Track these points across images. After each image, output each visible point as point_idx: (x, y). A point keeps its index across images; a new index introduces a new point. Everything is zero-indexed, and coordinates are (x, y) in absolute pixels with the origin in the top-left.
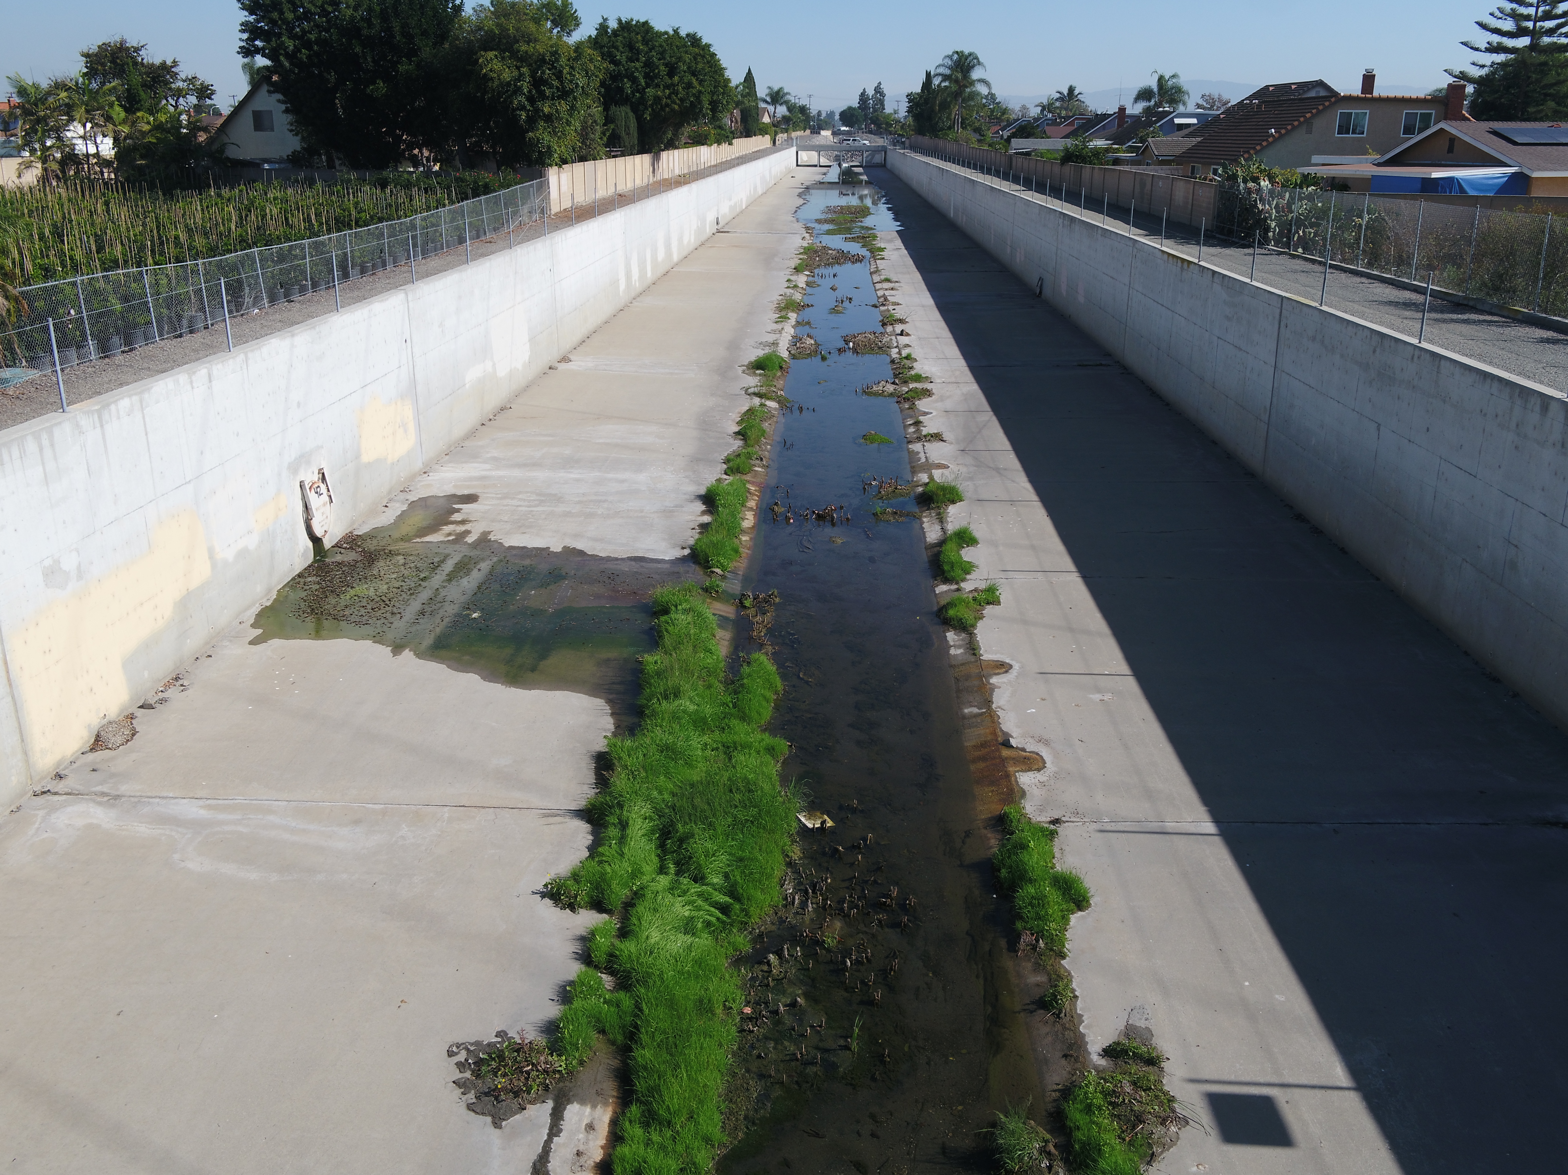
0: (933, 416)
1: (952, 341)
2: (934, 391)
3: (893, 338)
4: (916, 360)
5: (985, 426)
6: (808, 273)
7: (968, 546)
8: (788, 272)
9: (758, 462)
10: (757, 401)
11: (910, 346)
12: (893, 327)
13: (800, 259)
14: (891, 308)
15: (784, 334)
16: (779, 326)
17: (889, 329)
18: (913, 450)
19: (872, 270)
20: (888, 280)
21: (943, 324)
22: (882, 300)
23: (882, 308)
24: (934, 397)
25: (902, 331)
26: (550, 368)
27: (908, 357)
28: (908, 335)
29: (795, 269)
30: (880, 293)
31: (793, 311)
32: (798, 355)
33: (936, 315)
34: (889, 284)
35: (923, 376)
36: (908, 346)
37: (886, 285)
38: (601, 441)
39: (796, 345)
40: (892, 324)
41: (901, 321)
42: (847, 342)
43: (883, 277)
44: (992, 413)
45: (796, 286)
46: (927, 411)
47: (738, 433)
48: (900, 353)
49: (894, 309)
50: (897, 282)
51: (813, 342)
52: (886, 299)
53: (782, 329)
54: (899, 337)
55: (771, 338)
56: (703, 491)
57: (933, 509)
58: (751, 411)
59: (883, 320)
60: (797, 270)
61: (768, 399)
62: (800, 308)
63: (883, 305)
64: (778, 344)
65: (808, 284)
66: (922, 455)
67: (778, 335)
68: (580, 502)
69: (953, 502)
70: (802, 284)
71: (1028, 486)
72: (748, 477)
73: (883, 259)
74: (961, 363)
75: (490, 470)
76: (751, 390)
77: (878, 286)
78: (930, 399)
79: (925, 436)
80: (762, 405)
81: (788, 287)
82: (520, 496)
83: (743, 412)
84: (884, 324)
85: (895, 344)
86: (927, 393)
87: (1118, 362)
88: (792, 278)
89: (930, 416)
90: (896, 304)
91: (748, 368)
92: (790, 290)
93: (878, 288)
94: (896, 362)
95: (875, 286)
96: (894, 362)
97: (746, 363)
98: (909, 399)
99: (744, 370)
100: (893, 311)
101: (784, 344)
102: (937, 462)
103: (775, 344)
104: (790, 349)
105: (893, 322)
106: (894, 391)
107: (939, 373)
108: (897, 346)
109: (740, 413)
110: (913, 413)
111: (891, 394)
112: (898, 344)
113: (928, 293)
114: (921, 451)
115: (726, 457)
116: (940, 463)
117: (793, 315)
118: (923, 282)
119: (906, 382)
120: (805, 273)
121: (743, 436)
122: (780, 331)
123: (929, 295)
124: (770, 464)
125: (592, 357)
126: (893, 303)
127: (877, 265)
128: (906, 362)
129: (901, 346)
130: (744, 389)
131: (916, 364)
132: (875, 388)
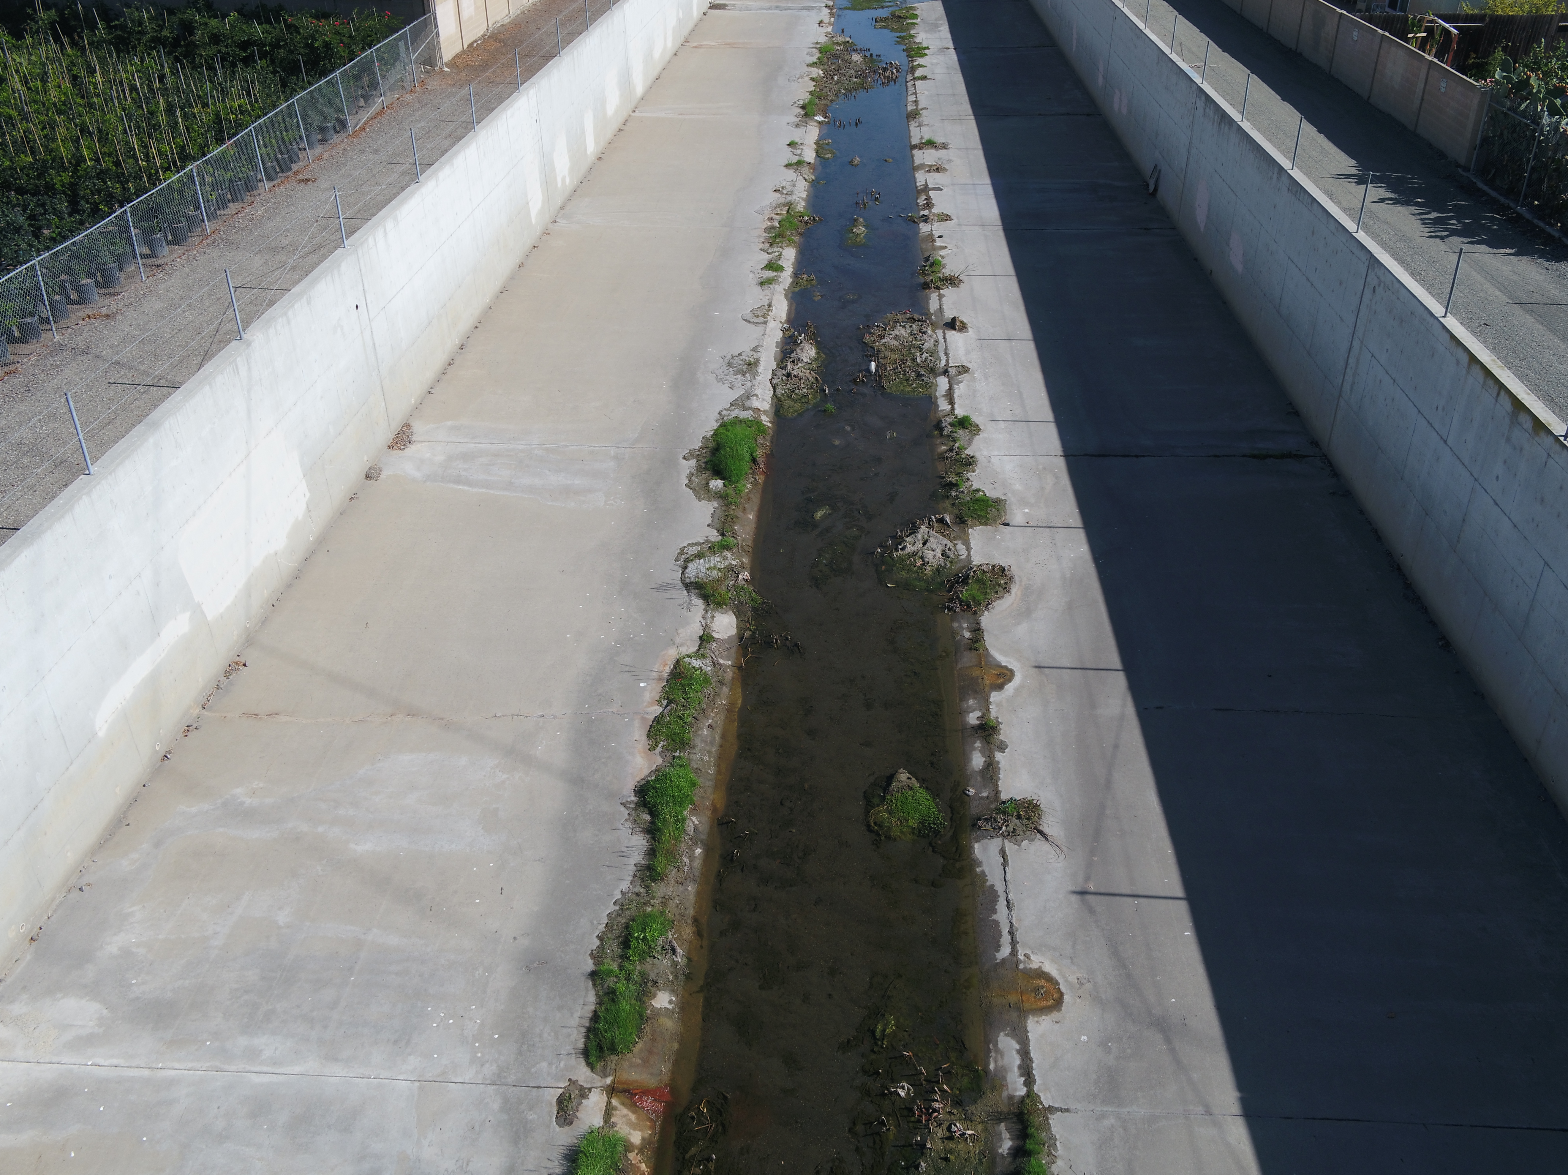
0: (1017, 691)
4: (978, 432)
6: (819, 118)
8: (794, 114)
10: (696, 618)
11: (966, 372)
13: (812, 79)
14: (936, 229)
15: (771, 325)
16: (762, 297)
17: (934, 302)
19: (909, 109)
20: (931, 144)
21: (1015, 288)
22: (921, 201)
23: (924, 228)
24: (1014, 594)
25: (954, 319)
27: (964, 422)
28: (963, 328)
29: (803, 107)
30: (920, 178)
31: (790, 242)
32: (786, 403)
34: (932, 151)
36: (963, 369)
37: (929, 156)
39: (785, 368)
40: (938, 288)
41: (953, 283)
43: (926, 133)
45: (800, 163)
46: (1003, 661)
47: (643, 795)
48: (950, 398)
49: (940, 237)
50: (944, 146)
51: (813, 353)
52: (928, 203)
53: (770, 306)
54: (950, 335)
55: (745, 342)
58: (678, 674)
59: (923, 270)
60: (807, 111)
61: (720, 605)
62: (803, 229)
63: (926, 219)
64: (757, 362)
65: (820, 149)
66: (1002, 916)
67: (760, 329)
70: (810, 155)
72: (630, 1071)
73: (924, 78)
74: (1052, 438)
76: (692, 571)
77: (918, 157)
78: (1007, 605)
79: (1005, 808)
80: (705, 639)
81: (788, 166)
84: (926, 286)
85: (943, 363)
86: (999, 581)
87: (1317, 446)
88: (797, 135)
89: (1010, 688)
90: (943, 220)
91: (699, 469)
92: (791, 174)
93: (917, 162)
94: (945, 433)
95: (913, 156)
96: (941, 435)
97: (697, 444)
98: (969, 606)
99: (690, 476)
100: (939, 243)
101: (768, 362)
102: (1036, 961)
103: (752, 365)
104: (775, 381)
105: (939, 284)
106: (942, 562)
107: (1018, 487)
108: (945, 372)
109: (660, 679)
110: (976, 673)
111: (938, 570)
112: (947, 361)
113: (988, 180)
114: (1000, 887)
115: (600, 938)
116: (1041, 974)
117: (789, 256)
118: (980, 147)
119: (961, 521)
120: (816, 118)
121: (651, 813)
122: (764, 317)
123: (990, 190)
124: (689, 959)
125: (449, 423)
126: (939, 215)
127: (915, 94)
128: (961, 433)
129: (952, 371)
130: (681, 562)
131: (977, 448)
132: (910, 549)
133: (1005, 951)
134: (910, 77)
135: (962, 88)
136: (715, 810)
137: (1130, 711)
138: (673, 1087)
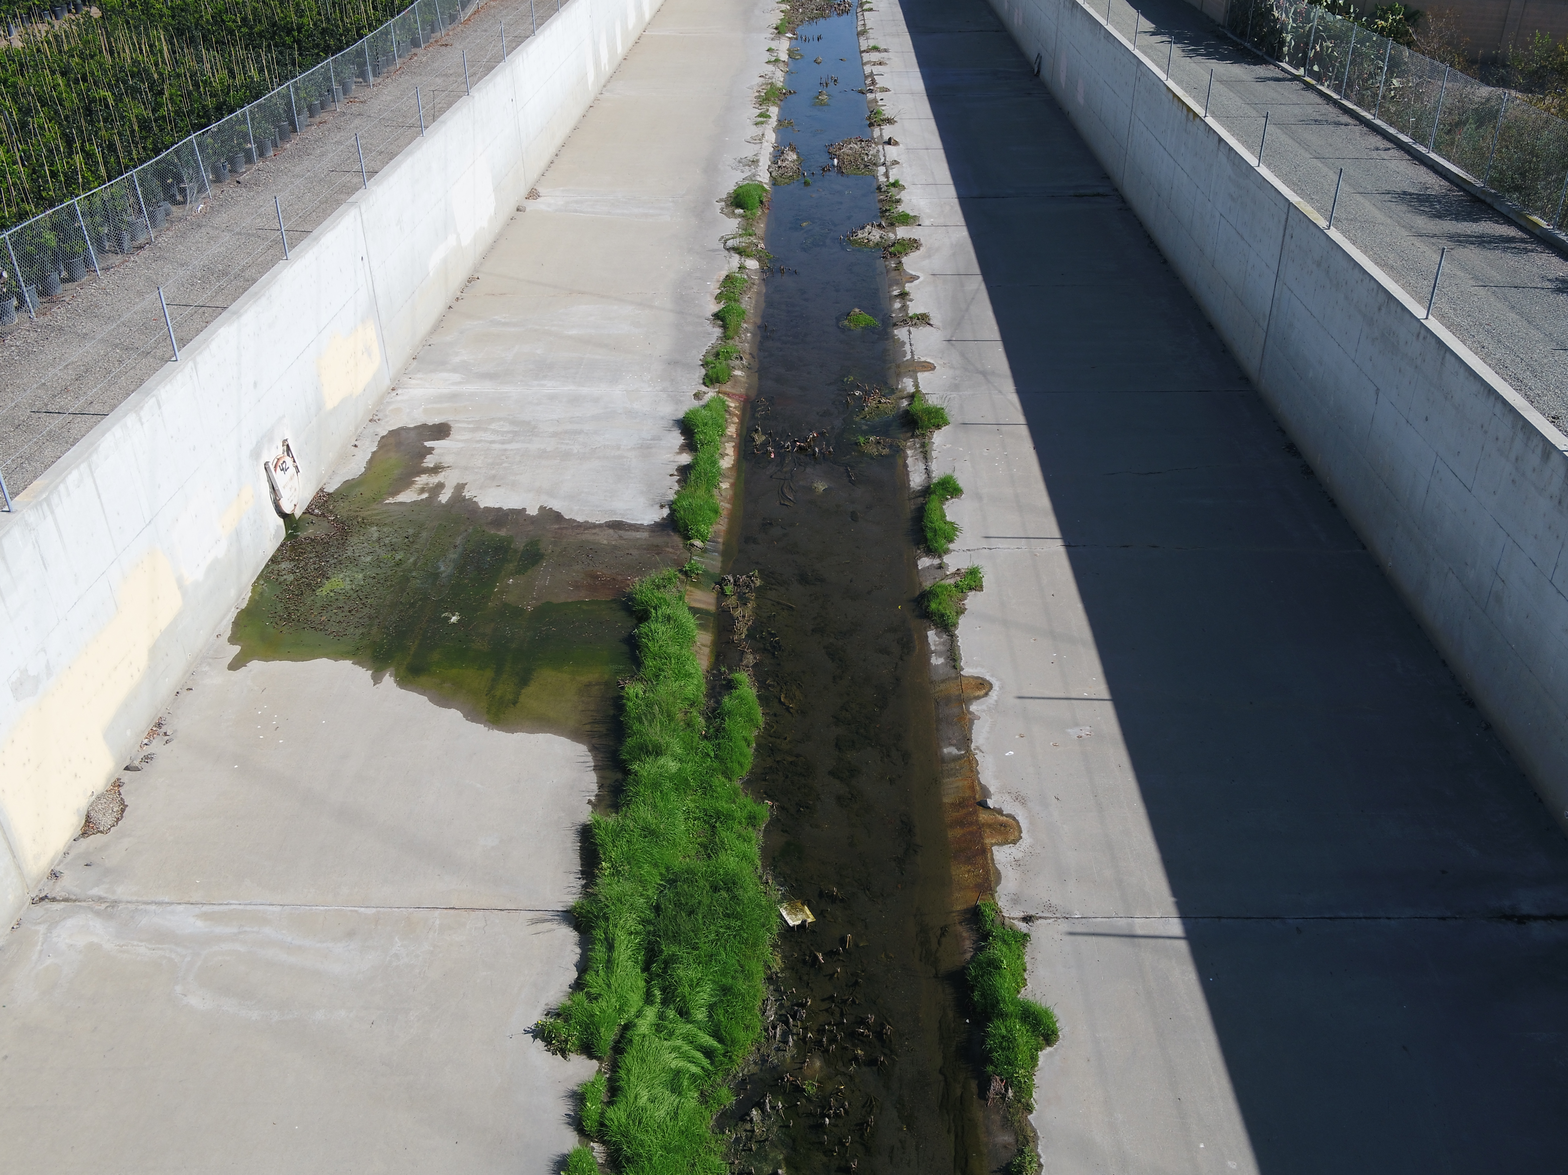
0: (921, 283)
1: (941, 154)
2: (922, 241)
3: (880, 147)
4: (904, 188)
5: (973, 299)
6: (790, 35)
7: (952, 497)
8: (770, 33)
9: (738, 362)
10: (735, 260)
11: (898, 163)
12: (881, 130)
13: (782, 11)
14: (879, 96)
15: (765, 144)
16: (757, 131)
17: (876, 132)
18: (899, 339)
19: (859, 29)
20: (876, 49)
21: (932, 125)
22: (868, 81)
23: (870, 96)
24: (922, 249)
25: (890, 139)
26: (518, 210)
27: (895, 184)
28: (896, 143)
29: (776, 28)
30: (868, 69)
31: (774, 104)
32: (779, 179)
33: (925, 109)
34: (877, 54)
35: (912, 214)
36: (895, 163)
37: (874, 56)
38: (573, 332)
39: (777, 163)
40: (879, 125)
41: (889, 121)
42: (832, 156)
43: (872, 43)
44: (980, 278)
45: (777, 61)
46: (914, 273)
47: (717, 316)
48: (886, 175)
49: (882, 100)
50: (886, 51)
51: (795, 157)
52: (874, 82)
53: (763, 135)
54: (887, 147)
55: (749, 152)
56: (680, 415)
57: (917, 436)
58: (729, 279)
59: (870, 118)
60: (779, 31)
61: (748, 256)
62: (782, 97)
63: (871, 91)
64: (758, 161)
65: (791, 53)
66: (907, 348)
67: (758, 146)
68: (555, 435)
69: (938, 427)
70: (784, 57)
71: (1014, 398)
72: (727, 388)
73: (871, 10)
74: (951, 191)
75: (460, 383)
76: (730, 243)
77: (866, 57)
78: (918, 253)
79: (911, 318)
80: (742, 268)
81: (768, 62)
82: (493, 426)
83: (722, 279)
84: (871, 125)
85: (882, 160)
86: (913, 244)
87: (1117, 190)
88: (774, 45)
89: (917, 282)
90: (883, 91)
91: (727, 205)
92: (771, 67)
93: (865, 60)
94: (883, 190)
95: (862, 57)
96: (881, 192)
97: (724, 196)
98: (895, 255)
99: (722, 209)
100: (880, 103)
101: (765, 161)
102: (923, 359)
103: (755, 162)
104: (770, 170)
105: (881, 123)
106: (880, 240)
107: (928, 211)
108: (884, 164)
109: (719, 281)
110: (899, 277)
111: (877, 244)
112: (885, 159)
113: (918, 70)
114: (907, 341)
115: (704, 356)
116: (925, 362)
117: (774, 111)
118: (913, 51)
119: (892, 225)
120: (787, 35)
121: (722, 321)
122: (760, 140)
123: (919, 75)
124: (749, 364)
125: (562, 188)
126: (880, 88)
127: (864, 20)
128: (893, 190)
129: (888, 163)
130: (723, 241)
131: (903, 195)
132: (860, 236)
133: (909, 357)
134: (859, 10)
135: (901, 16)
136: (755, 323)
137: (983, 287)
138: (747, 395)
